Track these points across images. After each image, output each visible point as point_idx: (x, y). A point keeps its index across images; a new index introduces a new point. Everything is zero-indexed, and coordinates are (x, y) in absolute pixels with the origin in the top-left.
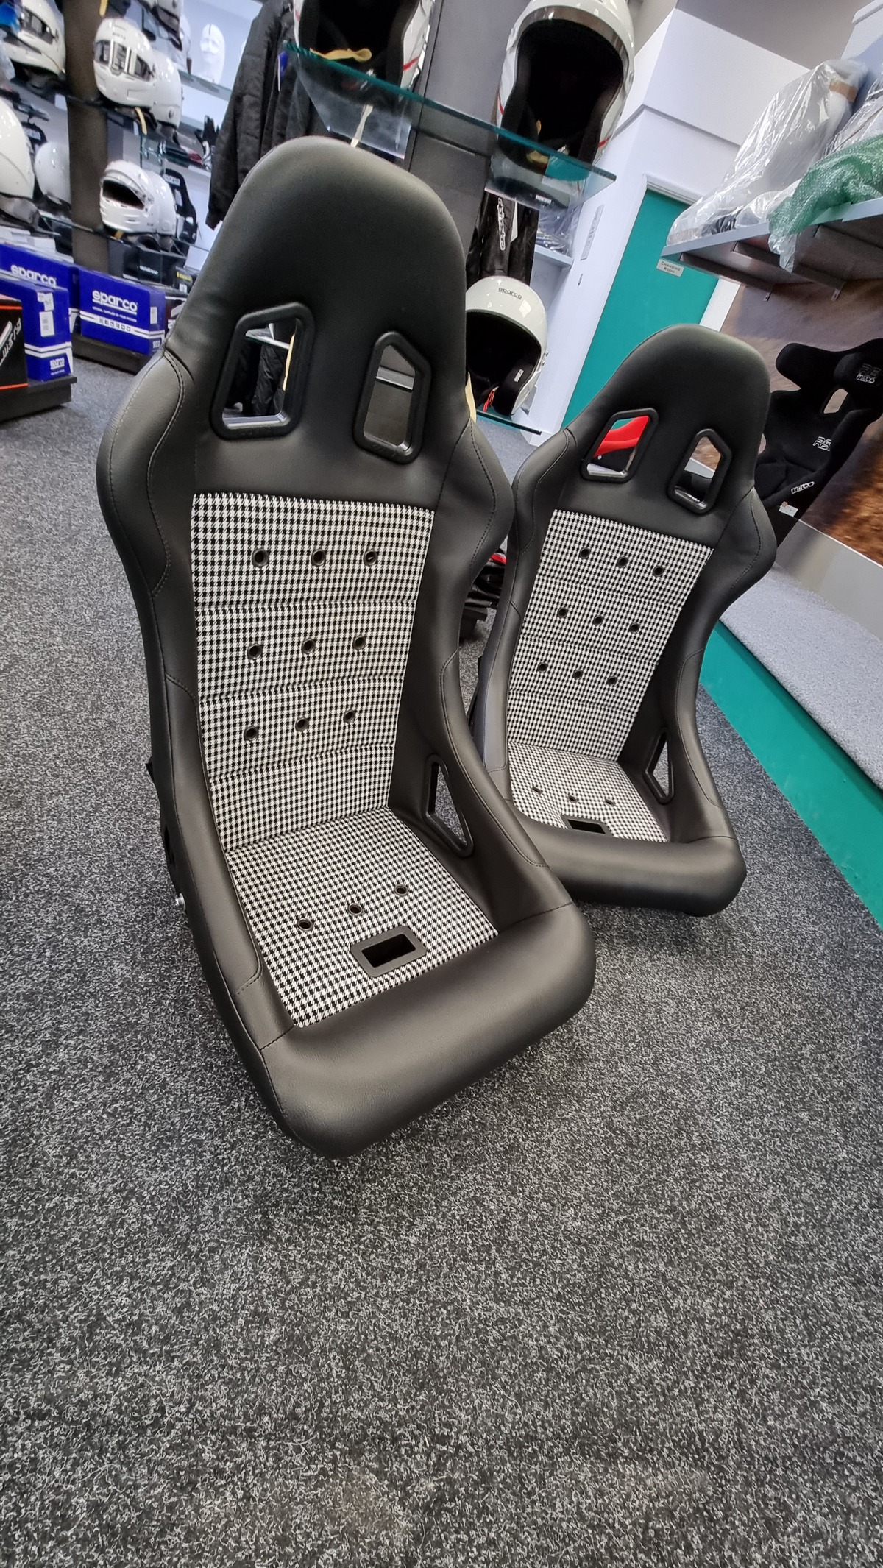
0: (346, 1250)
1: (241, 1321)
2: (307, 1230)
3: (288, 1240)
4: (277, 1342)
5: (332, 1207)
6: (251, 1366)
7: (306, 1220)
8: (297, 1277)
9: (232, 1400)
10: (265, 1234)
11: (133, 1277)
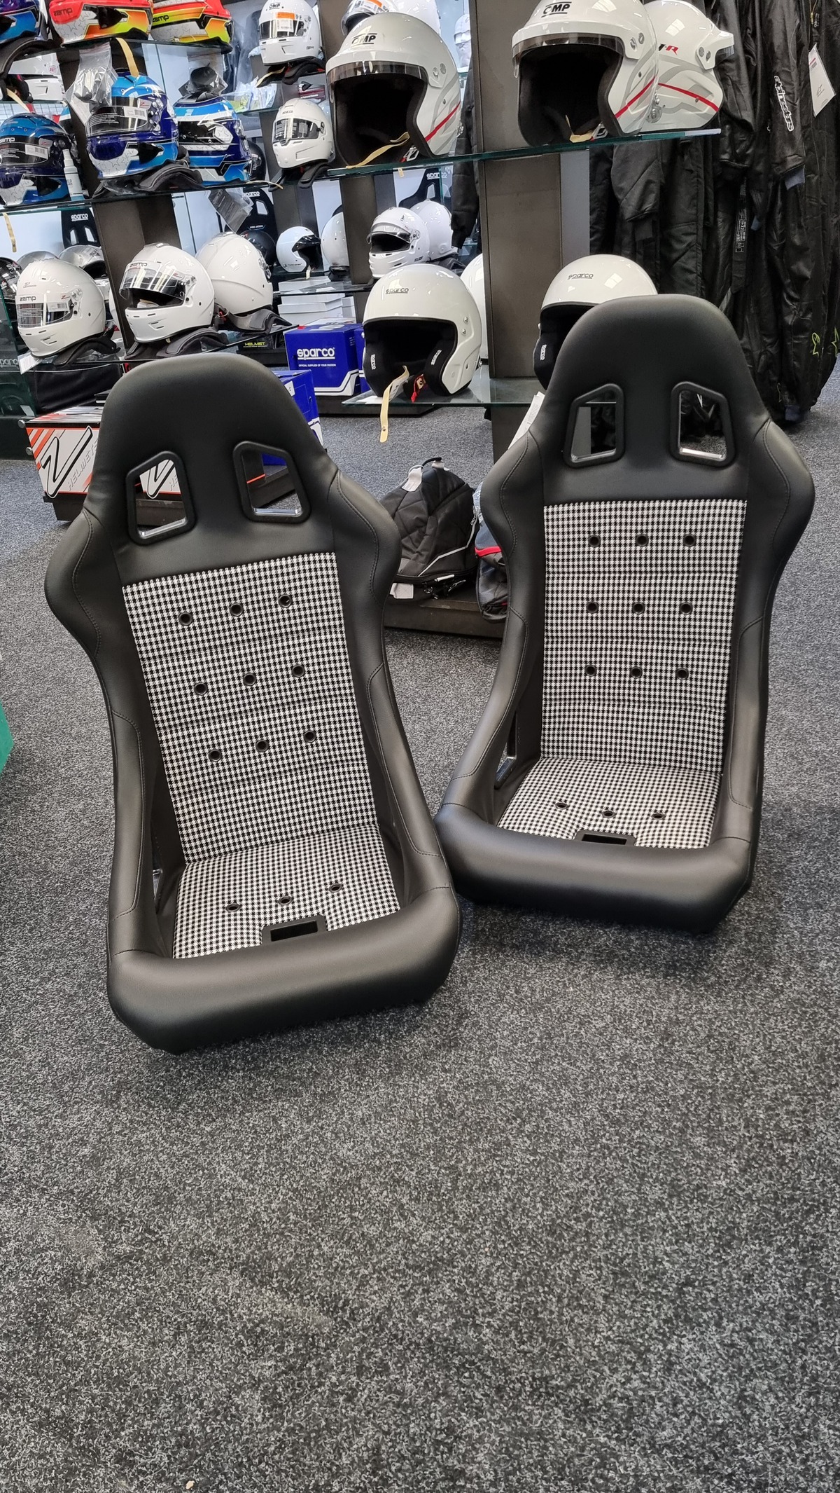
0: (158, 1123)
1: (70, 1140)
2: (139, 1106)
3: (125, 1109)
4: (84, 1156)
5: (164, 1098)
6: (63, 1162)
7: (143, 1101)
8: (117, 1128)
9: (43, 1174)
10: (111, 1102)
11: (25, 1104)
